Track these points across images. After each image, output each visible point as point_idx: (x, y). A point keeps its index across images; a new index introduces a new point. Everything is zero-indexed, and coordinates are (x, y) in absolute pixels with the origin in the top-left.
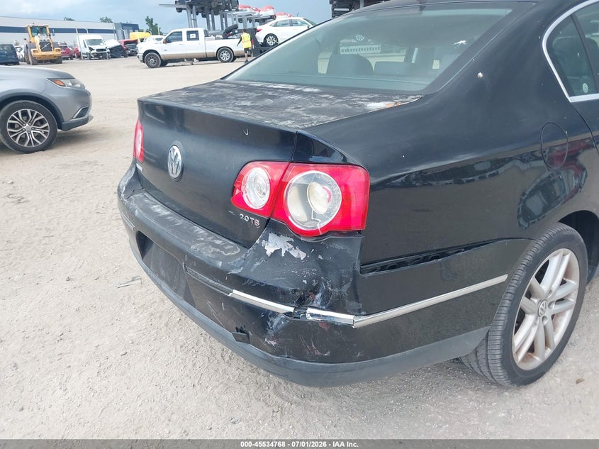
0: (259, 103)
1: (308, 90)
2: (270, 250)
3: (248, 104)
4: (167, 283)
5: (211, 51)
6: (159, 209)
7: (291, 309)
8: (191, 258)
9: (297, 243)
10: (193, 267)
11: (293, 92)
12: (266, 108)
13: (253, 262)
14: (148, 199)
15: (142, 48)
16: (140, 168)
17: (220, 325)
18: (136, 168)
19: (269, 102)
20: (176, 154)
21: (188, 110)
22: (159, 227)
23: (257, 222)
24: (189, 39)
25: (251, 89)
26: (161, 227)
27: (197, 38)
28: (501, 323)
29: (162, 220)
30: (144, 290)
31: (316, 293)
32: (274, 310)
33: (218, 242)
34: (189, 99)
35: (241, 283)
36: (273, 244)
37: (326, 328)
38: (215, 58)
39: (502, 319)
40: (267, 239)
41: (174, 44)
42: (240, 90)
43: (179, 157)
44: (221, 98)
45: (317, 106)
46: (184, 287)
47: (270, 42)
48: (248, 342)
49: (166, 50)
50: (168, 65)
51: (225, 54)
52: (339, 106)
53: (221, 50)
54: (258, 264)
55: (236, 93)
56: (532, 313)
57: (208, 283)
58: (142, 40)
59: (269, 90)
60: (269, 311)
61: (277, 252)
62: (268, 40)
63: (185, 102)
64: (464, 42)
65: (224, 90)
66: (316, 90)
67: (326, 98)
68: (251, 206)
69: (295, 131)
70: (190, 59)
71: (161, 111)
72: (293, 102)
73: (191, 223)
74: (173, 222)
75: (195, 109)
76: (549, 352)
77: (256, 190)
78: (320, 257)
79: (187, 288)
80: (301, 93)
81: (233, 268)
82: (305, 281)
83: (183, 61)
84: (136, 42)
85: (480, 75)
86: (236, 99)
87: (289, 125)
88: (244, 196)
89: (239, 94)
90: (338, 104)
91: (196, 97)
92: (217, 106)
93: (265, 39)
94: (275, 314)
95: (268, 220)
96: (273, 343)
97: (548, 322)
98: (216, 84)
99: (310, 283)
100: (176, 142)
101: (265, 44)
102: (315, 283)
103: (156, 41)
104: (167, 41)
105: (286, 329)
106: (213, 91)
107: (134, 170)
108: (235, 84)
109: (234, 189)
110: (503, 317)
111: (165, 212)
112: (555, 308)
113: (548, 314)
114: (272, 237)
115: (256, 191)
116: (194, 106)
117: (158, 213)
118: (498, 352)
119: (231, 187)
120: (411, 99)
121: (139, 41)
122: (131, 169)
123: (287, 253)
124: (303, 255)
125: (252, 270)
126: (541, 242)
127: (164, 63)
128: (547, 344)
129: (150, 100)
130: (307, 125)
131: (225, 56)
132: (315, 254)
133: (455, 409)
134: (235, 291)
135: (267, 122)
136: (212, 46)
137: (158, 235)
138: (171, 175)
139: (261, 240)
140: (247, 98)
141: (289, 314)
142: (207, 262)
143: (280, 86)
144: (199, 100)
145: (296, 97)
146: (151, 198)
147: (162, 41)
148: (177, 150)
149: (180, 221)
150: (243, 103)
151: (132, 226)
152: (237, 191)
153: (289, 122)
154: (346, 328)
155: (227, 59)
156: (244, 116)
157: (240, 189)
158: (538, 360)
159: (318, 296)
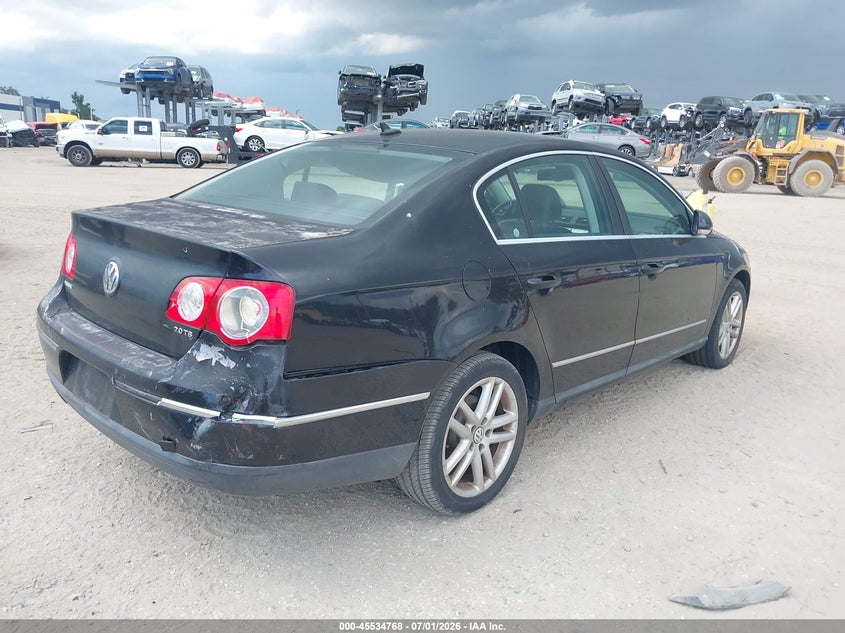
0: (203, 225)
1: (254, 216)
2: (200, 358)
3: (192, 225)
4: (92, 403)
5: (170, 151)
6: (88, 327)
7: (218, 414)
8: (121, 370)
9: (227, 353)
10: (123, 380)
11: (239, 217)
12: (209, 230)
13: (183, 371)
14: (76, 317)
15: (64, 137)
16: (68, 285)
17: (147, 437)
18: (64, 286)
19: (213, 224)
20: (114, 270)
21: (130, 227)
22: (87, 343)
23: (190, 334)
24: (137, 132)
25: (198, 211)
26: (91, 343)
27: (150, 132)
28: (429, 441)
29: (92, 337)
30: (55, 435)
31: (243, 400)
32: (201, 415)
33: (150, 356)
34: (131, 217)
35: (170, 391)
36: (205, 353)
37: (249, 430)
38: (174, 160)
39: (429, 438)
40: (198, 350)
41: (114, 136)
42: (186, 211)
43: (117, 274)
44: (165, 218)
45: (257, 231)
46: (110, 405)
47: (254, 146)
48: (175, 451)
49: (101, 144)
50: (103, 163)
51: (189, 157)
52: (277, 232)
53: (182, 151)
54: (188, 372)
55: (183, 214)
56: (467, 438)
57: (137, 394)
58: (64, 125)
59: (216, 212)
60: (196, 416)
61: (207, 362)
62: (251, 143)
63: (128, 219)
64: (402, 184)
65: (172, 210)
66: (262, 217)
67: (268, 225)
68: (185, 319)
69: (229, 251)
70: (137, 159)
71: (100, 226)
72: (236, 226)
73: (123, 340)
74: (104, 339)
75: (139, 226)
76: (489, 482)
77: (190, 303)
78: (248, 365)
79: (115, 405)
80: (246, 218)
81: (163, 376)
82: (233, 388)
83: (127, 160)
84: (54, 126)
85: (409, 215)
86: (181, 219)
87: (226, 246)
88: (180, 310)
89: (185, 215)
90: (278, 231)
91: (140, 215)
92: (160, 225)
93: (247, 141)
94: (201, 419)
95: (201, 332)
96: (199, 447)
97: (487, 450)
98: (164, 203)
99: (237, 390)
100: (114, 258)
101: (246, 148)
102: (242, 390)
103: (87, 130)
104: (104, 131)
105: (211, 432)
106: (160, 210)
107: (60, 288)
108: (183, 204)
109: (170, 302)
110: (430, 435)
111: (96, 330)
112: (494, 438)
113: (486, 442)
114: (204, 347)
115: (192, 305)
116: (137, 224)
117: (88, 331)
118: (428, 471)
119: (167, 301)
120: (344, 232)
121: (60, 126)
122: (56, 285)
123: (217, 363)
124: (232, 365)
125: (182, 378)
126: (468, 368)
127: (97, 161)
128: (485, 472)
129: (88, 214)
130: (242, 246)
131: (188, 158)
132: (245, 362)
133: (391, 537)
134: (164, 400)
135: (205, 242)
136: (172, 144)
137: (87, 352)
138: (106, 291)
139: (193, 350)
140: (192, 220)
141: (216, 418)
142: (138, 373)
143: (228, 210)
144: (142, 218)
145: (239, 222)
146: (79, 317)
147: (96, 131)
148: (115, 266)
149: (112, 338)
150: (187, 224)
151: (55, 346)
152: (173, 305)
153: (226, 243)
154: (269, 429)
155: (191, 164)
156: (184, 235)
157: (175, 302)
158: (477, 490)
159: (245, 403)
